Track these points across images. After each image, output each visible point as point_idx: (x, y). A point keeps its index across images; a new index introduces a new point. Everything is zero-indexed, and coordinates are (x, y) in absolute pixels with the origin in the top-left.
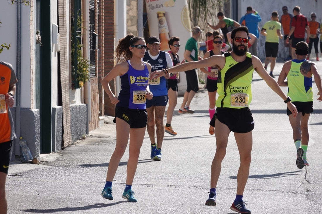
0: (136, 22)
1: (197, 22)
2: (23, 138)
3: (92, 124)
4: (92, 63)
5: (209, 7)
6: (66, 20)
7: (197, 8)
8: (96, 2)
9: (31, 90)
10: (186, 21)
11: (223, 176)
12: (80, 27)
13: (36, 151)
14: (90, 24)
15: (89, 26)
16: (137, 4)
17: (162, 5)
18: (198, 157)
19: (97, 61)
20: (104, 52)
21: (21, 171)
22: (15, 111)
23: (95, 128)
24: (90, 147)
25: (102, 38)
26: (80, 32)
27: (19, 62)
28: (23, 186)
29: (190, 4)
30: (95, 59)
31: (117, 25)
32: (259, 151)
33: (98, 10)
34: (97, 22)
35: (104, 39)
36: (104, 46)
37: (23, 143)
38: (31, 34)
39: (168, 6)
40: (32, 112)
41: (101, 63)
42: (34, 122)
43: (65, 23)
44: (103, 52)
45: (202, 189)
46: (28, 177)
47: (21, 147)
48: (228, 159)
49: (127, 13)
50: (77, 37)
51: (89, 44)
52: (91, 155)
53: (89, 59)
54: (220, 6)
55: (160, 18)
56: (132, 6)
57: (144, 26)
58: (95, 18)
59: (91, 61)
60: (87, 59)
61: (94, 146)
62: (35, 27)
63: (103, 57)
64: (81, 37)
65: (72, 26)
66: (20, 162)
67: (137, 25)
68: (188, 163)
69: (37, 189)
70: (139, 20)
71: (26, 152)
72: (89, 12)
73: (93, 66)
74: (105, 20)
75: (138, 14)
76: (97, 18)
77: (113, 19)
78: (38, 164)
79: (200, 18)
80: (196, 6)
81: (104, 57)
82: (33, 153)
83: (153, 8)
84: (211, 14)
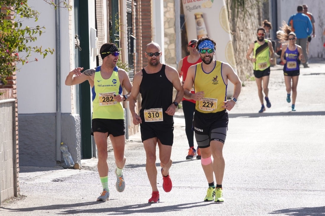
0: (173, 24)
1: (235, 22)
2: (64, 144)
3: (131, 128)
4: (130, 67)
5: (248, 7)
6: (104, 24)
7: (235, 9)
8: (133, 4)
9: (71, 94)
10: (224, 23)
11: (266, 178)
12: (118, 31)
13: (78, 156)
14: (127, 27)
15: (127, 29)
16: (174, 5)
17: (200, 6)
18: (240, 160)
19: (136, 65)
20: (143, 56)
21: (63, 177)
22: (56, 116)
23: (135, 133)
24: (131, 152)
25: (140, 41)
26: (118, 35)
27: (58, 67)
28: (67, 191)
29: (228, 4)
30: (133, 63)
31: (154, 28)
32: (302, 152)
33: (135, 13)
34: (135, 25)
35: (141, 42)
36: (142, 49)
37: (64, 148)
38: (70, 39)
39: (206, 7)
40: (73, 117)
41: (139, 66)
42: (75, 127)
43: (102, 27)
44: (141, 56)
45: (246, 190)
46: (71, 182)
47: (62, 153)
48: (270, 161)
49: (165, 16)
50: (115, 40)
51: (127, 47)
52: (133, 160)
53: (127, 63)
54: (258, 6)
55: (198, 20)
56: (168, 8)
57: (182, 28)
58: (133, 20)
59: (130, 65)
60: (125, 63)
61: (135, 151)
62: (73, 31)
63: (141, 61)
64: (119, 41)
65: (109, 29)
66: (61, 167)
67: (174, 27)
68: (230, 165)
69: (81, 193)
70: (176, 22)
71: (67, 157)
72: (126, 15)
73: (132, 70)
74: (142, 22)
75: (175, 16)
76: (134, 21)
77: (151, 22)
78: (80, 169)
79: (238, 19)
80: (235, 7)
81: (143, 60)
82: (75, 158)
83: (190, 9)
84: (250, 15)
